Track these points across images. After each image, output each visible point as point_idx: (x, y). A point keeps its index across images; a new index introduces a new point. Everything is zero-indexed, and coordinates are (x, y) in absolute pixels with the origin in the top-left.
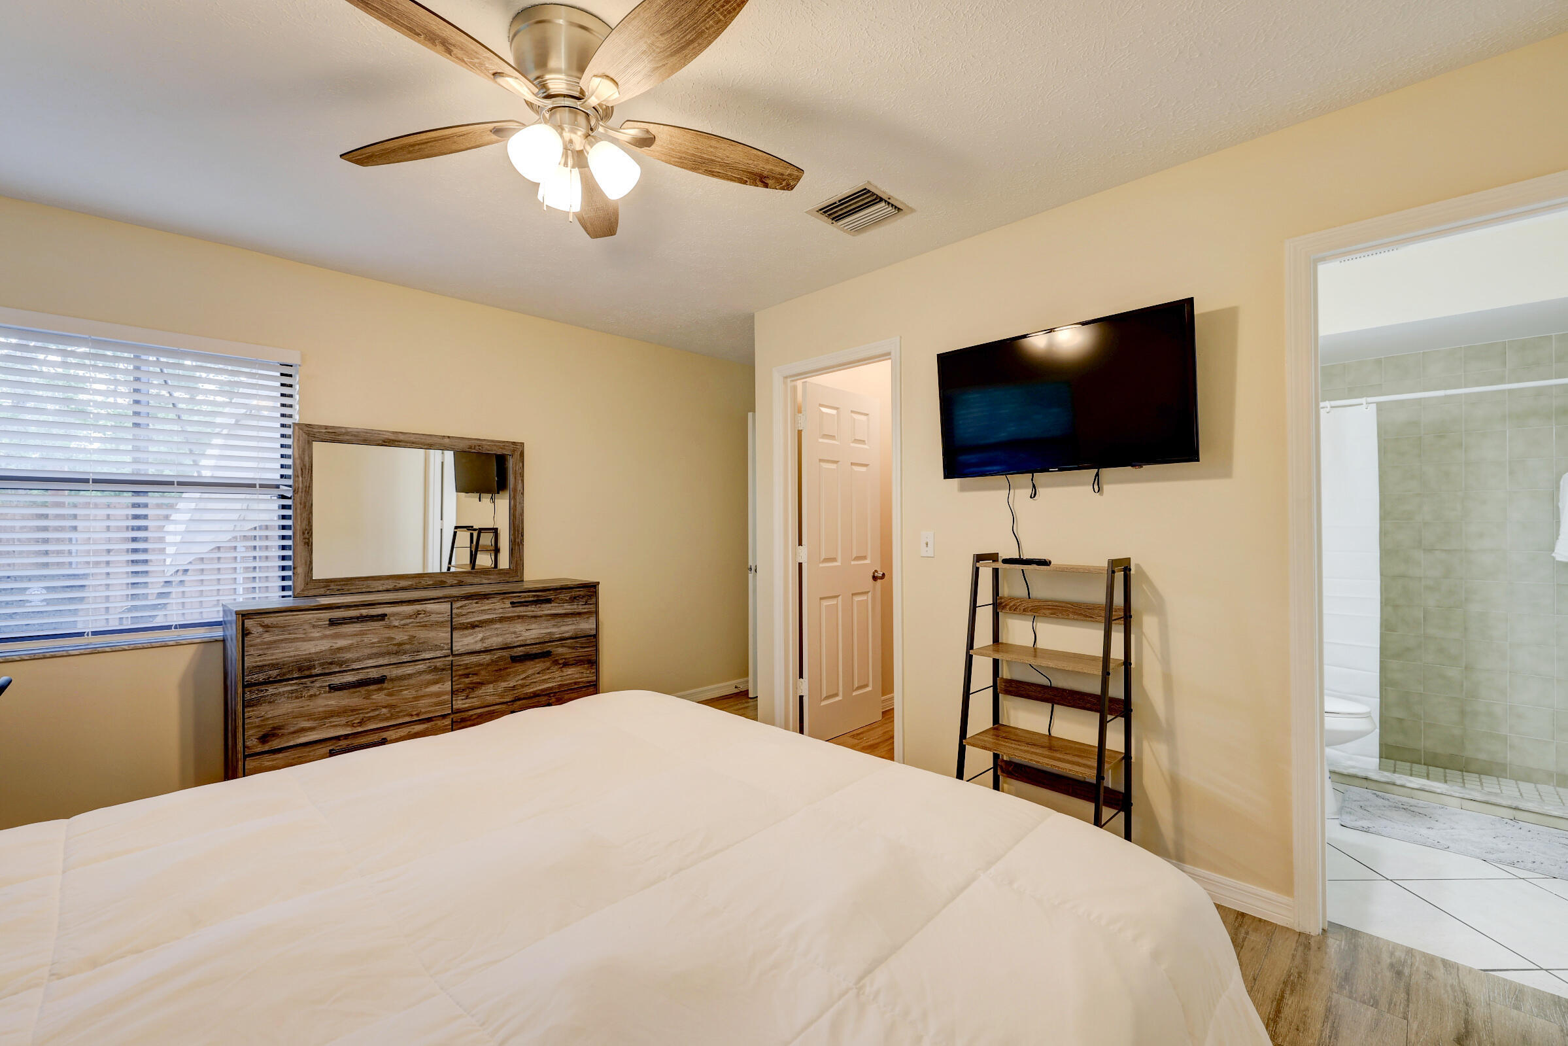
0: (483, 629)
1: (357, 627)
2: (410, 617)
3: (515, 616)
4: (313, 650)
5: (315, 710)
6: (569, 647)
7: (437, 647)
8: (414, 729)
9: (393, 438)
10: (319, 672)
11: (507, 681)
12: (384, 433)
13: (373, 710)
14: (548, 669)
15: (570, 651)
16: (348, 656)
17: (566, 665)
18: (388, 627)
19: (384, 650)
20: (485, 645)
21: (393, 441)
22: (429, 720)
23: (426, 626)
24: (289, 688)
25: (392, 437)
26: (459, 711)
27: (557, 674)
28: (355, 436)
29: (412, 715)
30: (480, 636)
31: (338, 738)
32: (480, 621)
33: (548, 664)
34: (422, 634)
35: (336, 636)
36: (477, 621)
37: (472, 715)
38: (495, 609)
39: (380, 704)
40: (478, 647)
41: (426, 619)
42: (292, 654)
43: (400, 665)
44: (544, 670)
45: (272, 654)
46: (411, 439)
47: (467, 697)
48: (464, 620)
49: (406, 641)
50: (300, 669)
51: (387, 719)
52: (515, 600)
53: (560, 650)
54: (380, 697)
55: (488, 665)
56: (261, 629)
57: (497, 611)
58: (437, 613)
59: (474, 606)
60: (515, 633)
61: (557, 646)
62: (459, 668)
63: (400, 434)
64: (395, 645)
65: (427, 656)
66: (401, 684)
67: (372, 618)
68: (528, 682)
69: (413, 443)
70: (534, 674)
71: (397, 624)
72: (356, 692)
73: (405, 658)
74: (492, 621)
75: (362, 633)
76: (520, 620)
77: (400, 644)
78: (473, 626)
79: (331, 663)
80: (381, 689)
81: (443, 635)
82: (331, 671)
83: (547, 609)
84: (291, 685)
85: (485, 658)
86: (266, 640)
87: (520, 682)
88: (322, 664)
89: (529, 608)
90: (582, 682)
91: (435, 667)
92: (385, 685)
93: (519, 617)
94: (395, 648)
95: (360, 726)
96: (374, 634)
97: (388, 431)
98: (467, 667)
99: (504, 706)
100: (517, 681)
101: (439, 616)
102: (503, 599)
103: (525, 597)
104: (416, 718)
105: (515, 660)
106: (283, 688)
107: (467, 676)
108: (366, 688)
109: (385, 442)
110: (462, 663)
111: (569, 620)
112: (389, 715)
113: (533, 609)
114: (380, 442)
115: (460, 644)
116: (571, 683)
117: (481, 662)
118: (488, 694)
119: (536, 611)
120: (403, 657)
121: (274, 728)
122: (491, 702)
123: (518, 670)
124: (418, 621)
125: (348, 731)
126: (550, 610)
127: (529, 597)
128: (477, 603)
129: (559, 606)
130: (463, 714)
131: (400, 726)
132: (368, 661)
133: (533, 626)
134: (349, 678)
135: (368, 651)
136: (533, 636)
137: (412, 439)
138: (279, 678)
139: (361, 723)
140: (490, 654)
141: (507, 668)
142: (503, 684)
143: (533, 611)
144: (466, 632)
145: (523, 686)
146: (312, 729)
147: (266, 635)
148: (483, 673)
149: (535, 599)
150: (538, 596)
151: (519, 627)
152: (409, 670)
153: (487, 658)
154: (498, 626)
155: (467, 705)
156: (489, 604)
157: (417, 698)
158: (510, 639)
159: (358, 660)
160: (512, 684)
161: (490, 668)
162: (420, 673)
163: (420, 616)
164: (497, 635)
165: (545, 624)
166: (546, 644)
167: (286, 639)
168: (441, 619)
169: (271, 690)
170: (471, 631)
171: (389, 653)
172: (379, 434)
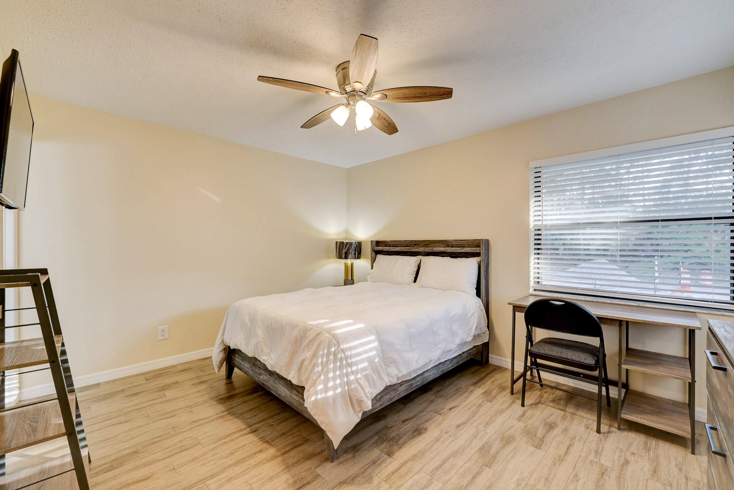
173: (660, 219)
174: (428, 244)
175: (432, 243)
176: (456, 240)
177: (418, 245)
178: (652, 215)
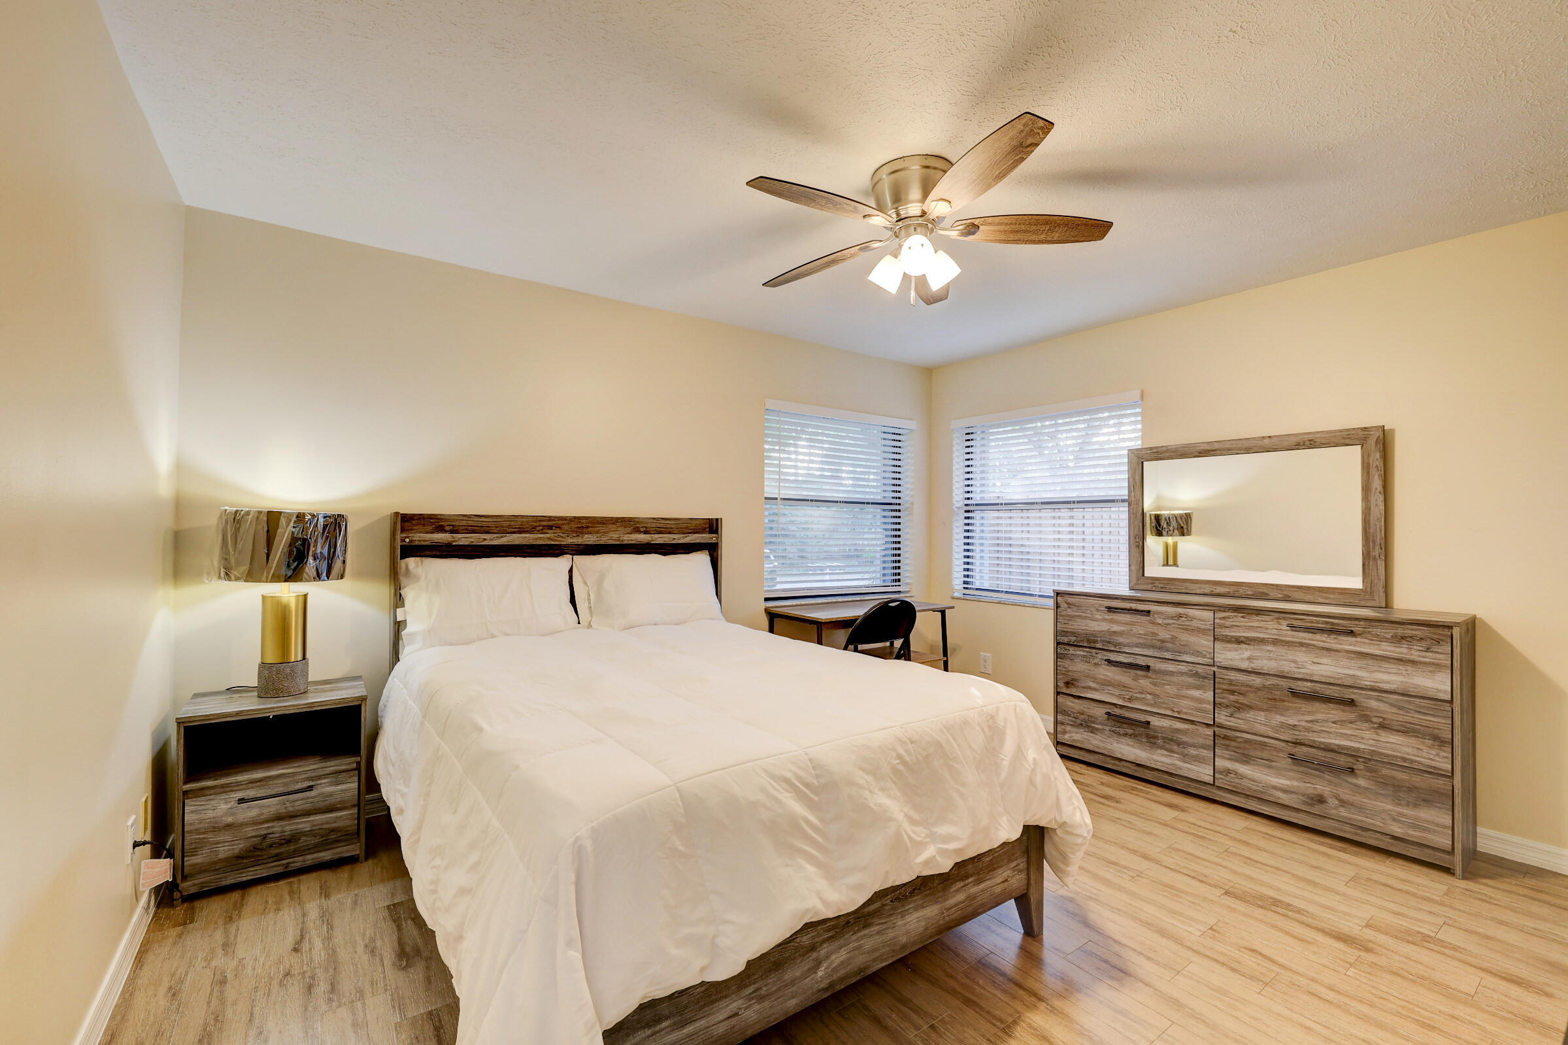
0: (1251, 647)
1: (1126, 618)
2: (1172, 618)
3: (1295, 642)
4: (1097, 629)
5: (1098, 676)
6: (1391, 705)
7: (1198, 653)
8: (1175, 724)
9: (1209, 448)
10: (1101, 647)
11: (1285, 716)
12: (1201, 445)
13: (1139, 693)
14: (1351, 723)
15: (1395, 710)
16: (1121, 640)
17: (1383, 727)
18: (1153, 623)
19: (1149, 642)
20: (1253, 665)
21: (1209, 451)
22: (1192, 722)
23: (1187, 630)
24: (1082, 653)
25: (1207, 447)
26: (1221, 726)
27: (1368, 734)
28: (1174, 452)
29: (1173, 711)
30: (1247, 654)
31: (1115, 705)
32: (1247, 638)
33: (1352, 716)
34: (1184, 637)
35: (1112, 621)
36: (1244, 637)
37: (1237, 737)
38: (1267, 629)
39: (1146, 690)
40: (1244, 665)
41: (1187, 623)
42: (1084, 628)
43: (1165, 660)
44: (1344, 721)
45: (1072, 625)
46: (1226, 446)
47: (1231, 715)
48: (1226, 632)
49: (1168, 640)
50: (1089, 641)
51: (1151, 705)
52: (1296, 623)
53: (1374, 704)
54: (1145, 683)
55: (1258, 689)
56: (1066, 605)
57: (1269, 631)
58: (1199, 620)
59: (1238, 619)
60: (1294, 662)
61: (1369, 698)
62: (1221, 681)
63: (1216, 444)
64: (1158, 640)
65: (1189, 659)
66: (1164, 678)
67: (1137, 611)
68: (1317, 727)
69: (1229, 450)
70: (1326, 721)
71: (1160, 622)
72: (1127, 672)
73: (1168, 655)
74: (1262, 641)
75: (1132, 624)
76: (1304, 649)
77: (1163, 641)
78: (1239, 641)
79: (1109, 642)
80: (1146, 677)
81: (1206, 642)
82: (1109, 648)
83: (1347, 643)
84: (1084, 651)
85: (1254, 680)
86: (1069, 614)
87: (1303, 724)
88: (1103, 641)
89: (1318, 637)
90: (1419, 762)
91: (1197, 673)
92: (1150, 674)
93: (1301, 644)
94: (1159, 644)
95: (1130, 702)
96: (1141, 627)
97: (1203, 443)
98: (1231, 683)
99: (1283, 744)
100: (1299, 721)
101: (1201, 623)
102: (1278, 619)
103: (1312, 622)
104: (1176, 715)
105: (1295, 694)
106: (1080, 652)
107: (1232, 692)
108: (1136, 671)
109: (1200, 453)
110: (1226, 677)
111: (1392, 667)
112: (1153, 702)
113: (1324, 639)
114: (1197, 454)
115: (1223, 656)
116: (1397, 757)
117: (1250, 683)
118: (1259, 721)
119: (1330, 643)
120: (1166, 653)
121: (1073, 680)
122: (1262, 733)
123: (1301, 708)
124: (1180, 623)
125: (1120, 702)
126: (1355, 646)
127: (1318, 622)
128: (1243, 617)
129: (1369, 644)
130: (1229, 731)
131: (1164, 717)
132: (1136, 649)
133: (1324, 661)
134: (1121, 658)
135: (1135, 640)
136: (1325, 673)
137: (1228, 446)
138: (1075, 643)
139: (1130, 700)
140: (1261, 678)
141: (1284, 701)
142: (1278, 717)
143: (1324, 642)
144: (1229, 645)
145: (1308, 730)
146: (1096, 690)
147: (1069, 610)
148: (1252, 695)
149: (1329, 626)
150: (1332, 624)
151: (1301, 656)
152: (1170, 667)
153: (1258, 681)
154: (1270, 648)
155: (1231, 724)
156: (1258, 621)
157: (1179, 697)
158: (1287, 667)
159: (1128, 645)
160: (1291, 722)
161: (1260, 693)
162: (1182, 674)
163: (1182, 619)
164: (1270, 659)
165: (1345, 662)
166: (1351, 690)
167: (1080, 616)
168: (1203, 627)
169: (1072, 650)
170: (1236, 646)
171: (1153, 647)
172: (1195, 447)
173: (870, 501)
174: (588, 527)
175: (598, 523)
176: (654, 519)
177: (559, 527)
178: (857, 496)
